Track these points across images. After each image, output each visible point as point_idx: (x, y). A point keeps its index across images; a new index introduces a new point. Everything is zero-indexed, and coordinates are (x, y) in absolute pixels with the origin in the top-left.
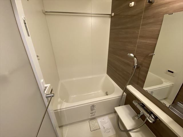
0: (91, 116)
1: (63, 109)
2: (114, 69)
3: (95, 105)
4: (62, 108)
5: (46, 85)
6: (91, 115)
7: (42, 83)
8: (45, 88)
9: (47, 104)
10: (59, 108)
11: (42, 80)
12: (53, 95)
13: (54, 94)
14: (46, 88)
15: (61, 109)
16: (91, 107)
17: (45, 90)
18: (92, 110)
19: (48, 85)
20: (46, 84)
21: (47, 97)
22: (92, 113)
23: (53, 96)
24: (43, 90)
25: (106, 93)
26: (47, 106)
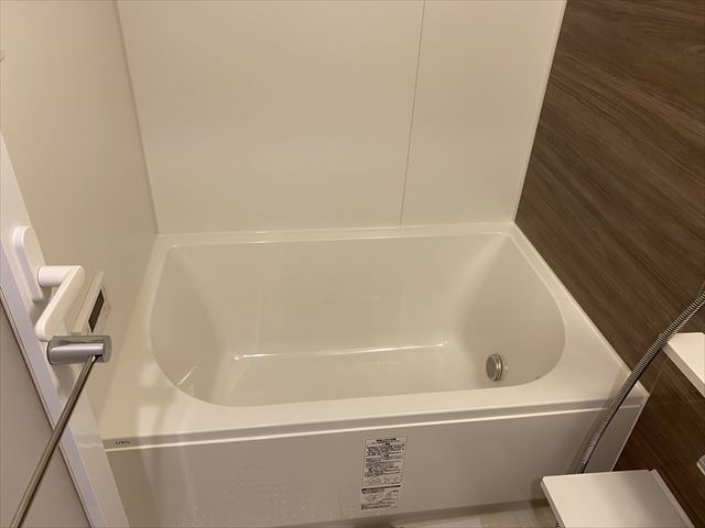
0: (363, 507)
1: (174, 438)
2: (588, 195)
3: (401, 440)
4: (165, 432)
5: (48, 273)
6: (363, 499)
7: (20, 250)
8: (41, 294)
9: (56, 405)
10: (144, 431)
11: (18, 233)
12: (98, 347)
13: (105, 340)
14: (48, 289)
15: (156, 439)
16: (372, 450)
17: (41, 305)
18: (374, 469)
19: (66, 275)
20: (50, 262)
21: (54, 359)
22: (374, 490)
23: (99, 357)
24: (29, 305)
25: (491, 363)
26: (55, 418)
